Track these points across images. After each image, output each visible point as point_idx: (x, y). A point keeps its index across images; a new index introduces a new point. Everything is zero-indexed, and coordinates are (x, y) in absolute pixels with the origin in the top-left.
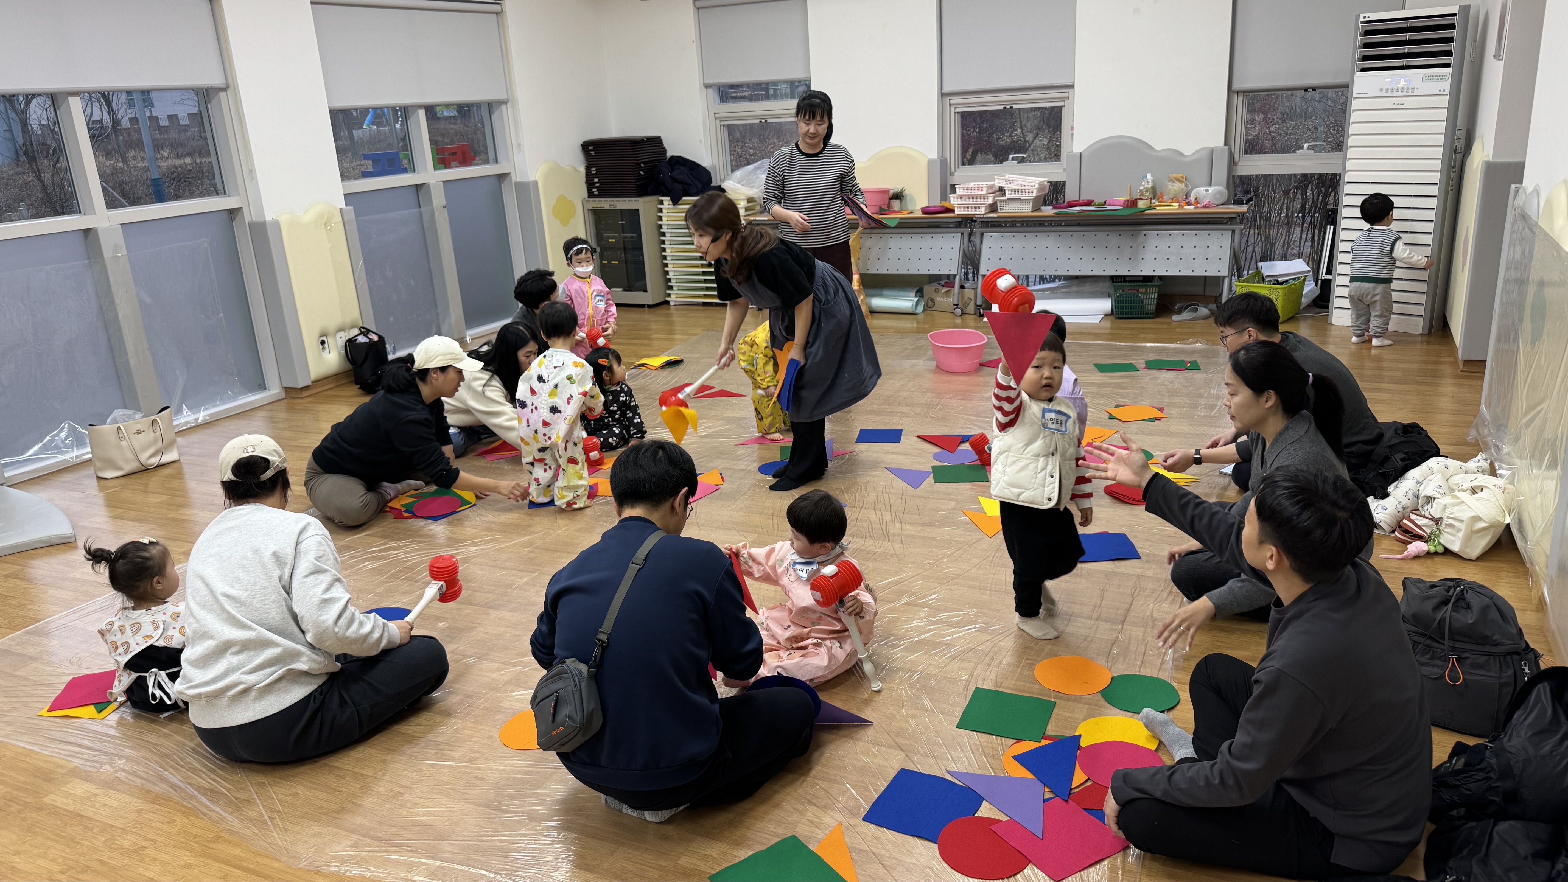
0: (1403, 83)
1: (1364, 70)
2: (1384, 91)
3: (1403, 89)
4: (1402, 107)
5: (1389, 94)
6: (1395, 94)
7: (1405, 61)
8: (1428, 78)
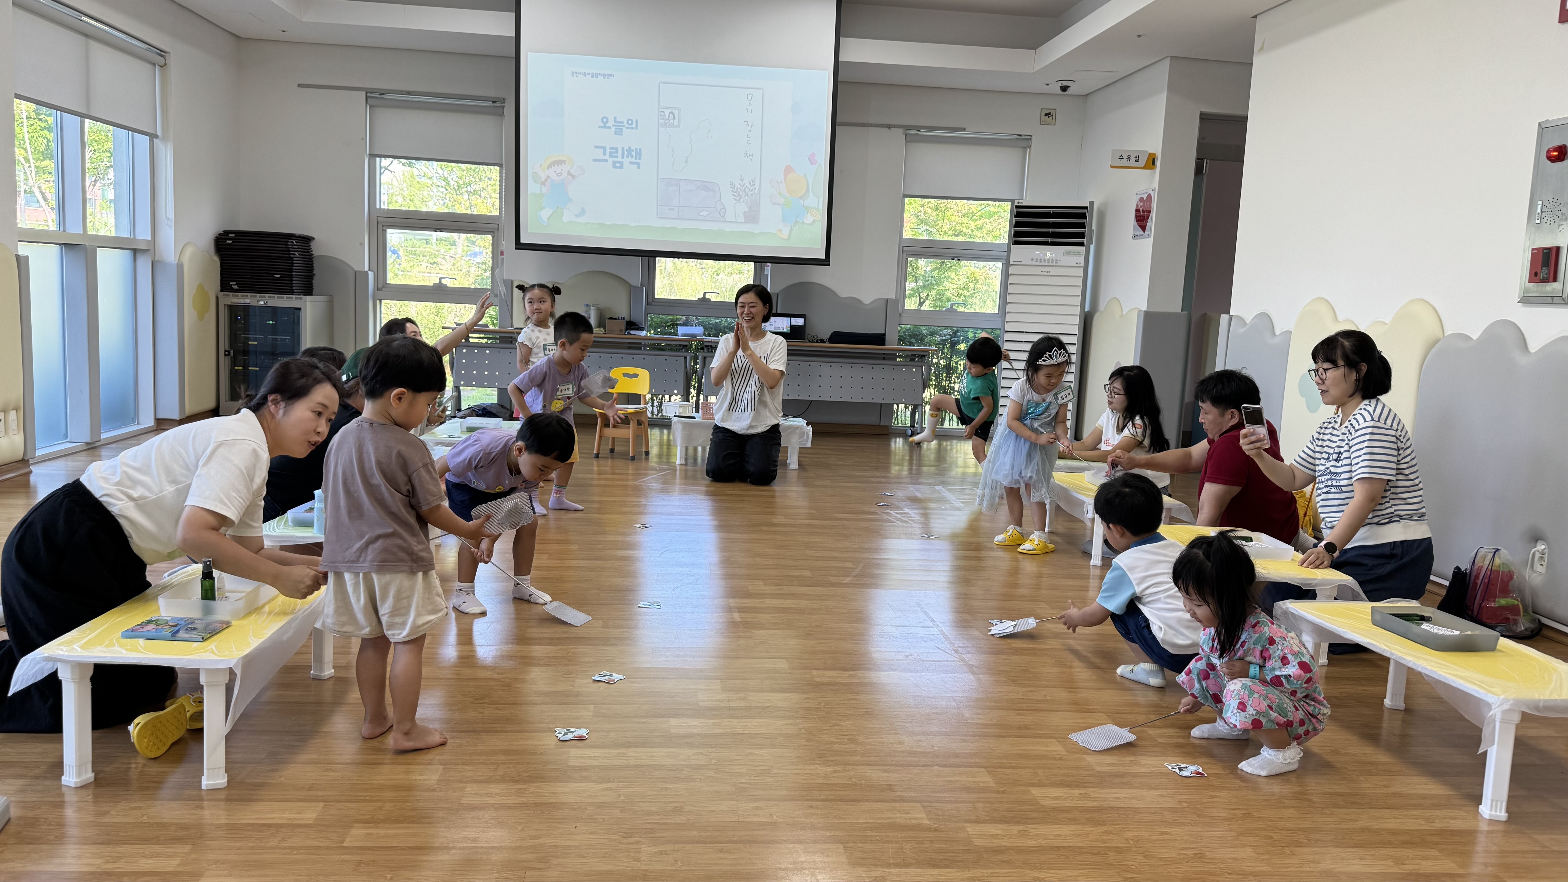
0: (1048, 255)
1: (1016, 243)
2: (1035, 260)
3: (1049, 259)
4: (1048, 274)
5: (1038, 263)
6: (1043, 263)
7: (1049, 240)
8: (1069, 253)
